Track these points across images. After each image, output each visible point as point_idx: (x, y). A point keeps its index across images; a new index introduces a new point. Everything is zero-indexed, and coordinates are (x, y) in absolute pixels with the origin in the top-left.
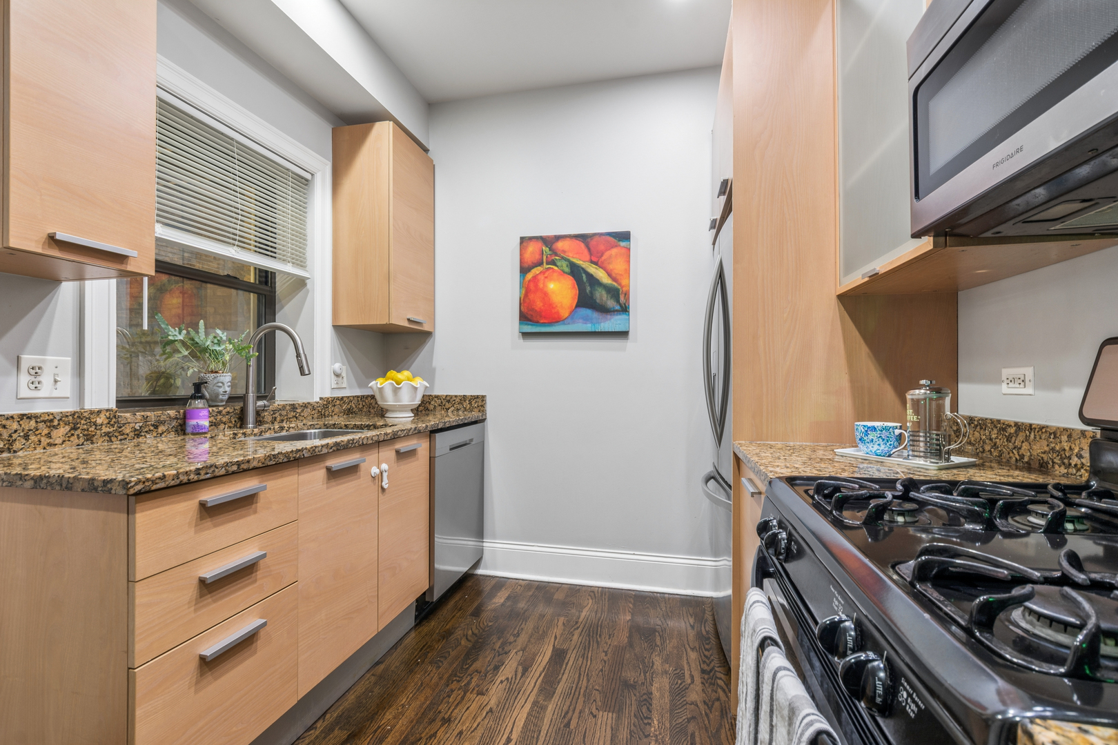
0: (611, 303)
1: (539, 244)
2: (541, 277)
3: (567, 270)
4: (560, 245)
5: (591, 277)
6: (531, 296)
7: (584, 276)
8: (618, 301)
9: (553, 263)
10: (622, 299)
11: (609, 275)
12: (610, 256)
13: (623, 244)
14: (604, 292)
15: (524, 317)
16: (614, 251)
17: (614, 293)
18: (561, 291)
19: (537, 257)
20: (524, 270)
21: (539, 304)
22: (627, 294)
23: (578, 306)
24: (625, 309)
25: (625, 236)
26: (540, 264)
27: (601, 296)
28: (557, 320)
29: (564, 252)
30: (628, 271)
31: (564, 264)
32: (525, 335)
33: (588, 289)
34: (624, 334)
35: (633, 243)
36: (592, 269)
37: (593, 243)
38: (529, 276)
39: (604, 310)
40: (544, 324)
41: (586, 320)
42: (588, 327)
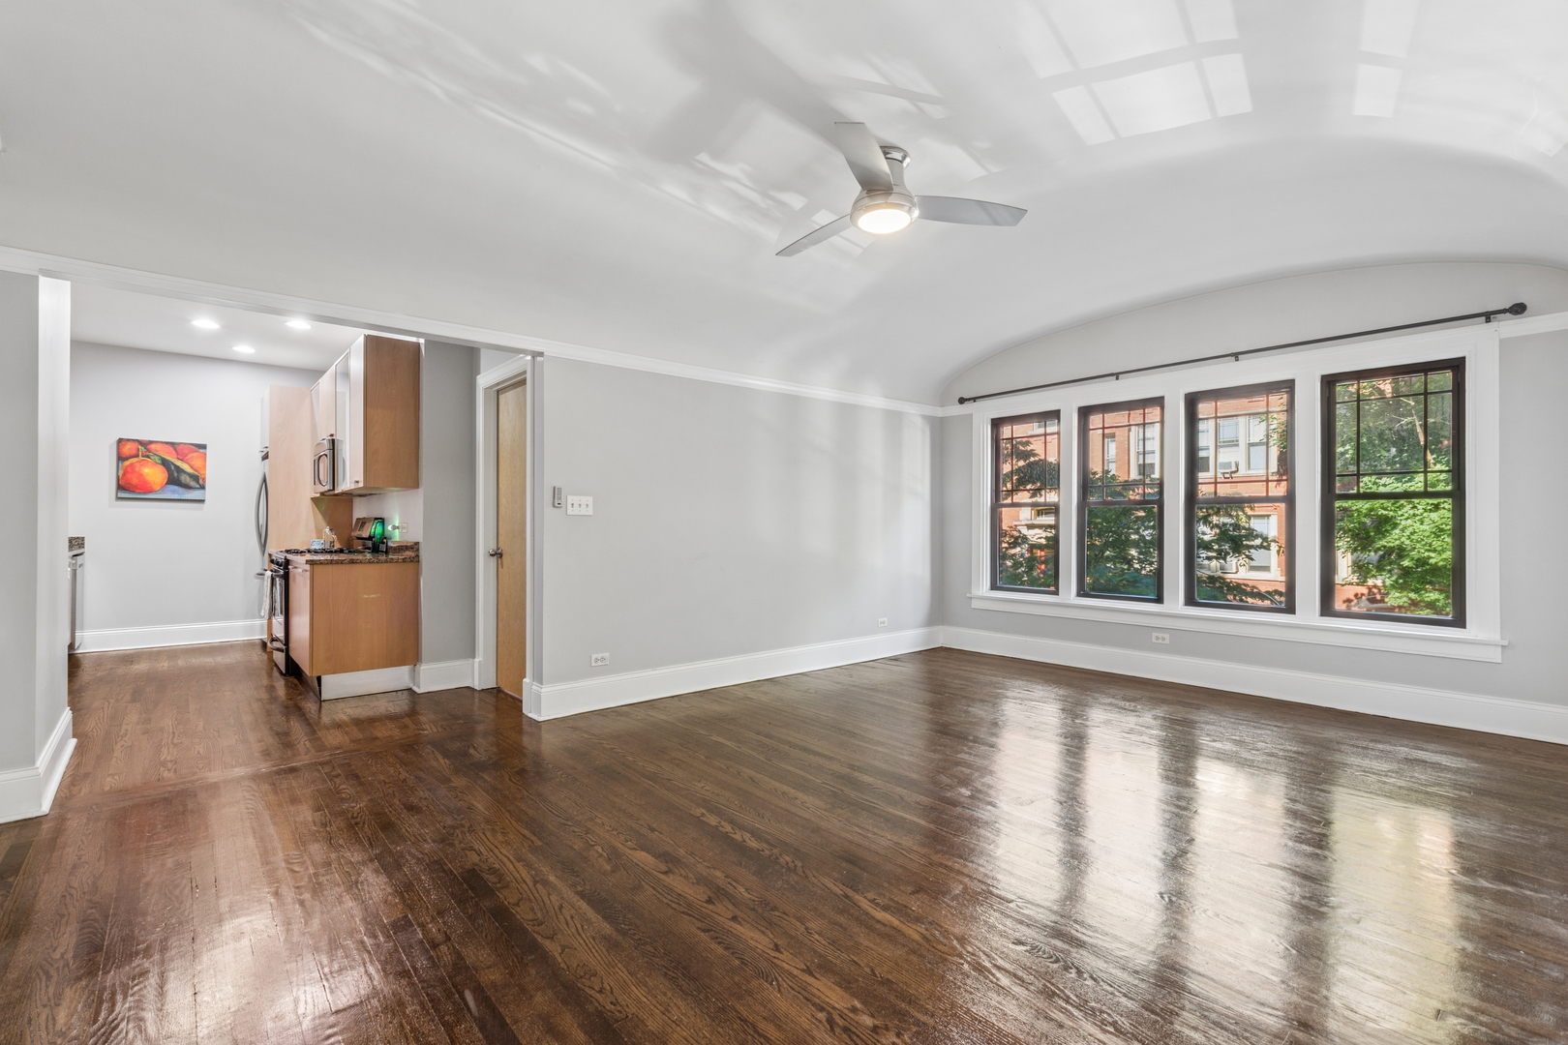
0: (193, 483)
1: (137, 444)
2: (138, 465)
3: (159, 462)
4: (153, 446)
5: (178, 468)
6: (129, 476)
7: (173, 467)
8: (198, 483)
9: (148, 457)
10: (201, 482)
11: (192, 467)
12: (192, 457)
13: (201, 451)
14: (188, 478)
15: (120, 487)
16: (195, 454)
17: (196, 478)
18: (154, 474)
19: (134, 452)
20: (121, 458)
21: (135, 481)
22: (204, 479)
23: (167, 484)
24: (203, 487)
25: (204, 447)
26: (137, 456)
27: (184, 478)
28: (151, 491)
29: (157, 451)
30: (205, 466)
31: (157, 458)
32: (119, 499)
33: (176, 474)
34: (203, 501)
35: (208, 451)
36: (179, 463)
37: (179, 448)
38: (127, 463)
39: (187, 487)
40: (139, 493)
41: (174, 492)
42: (176, 497)
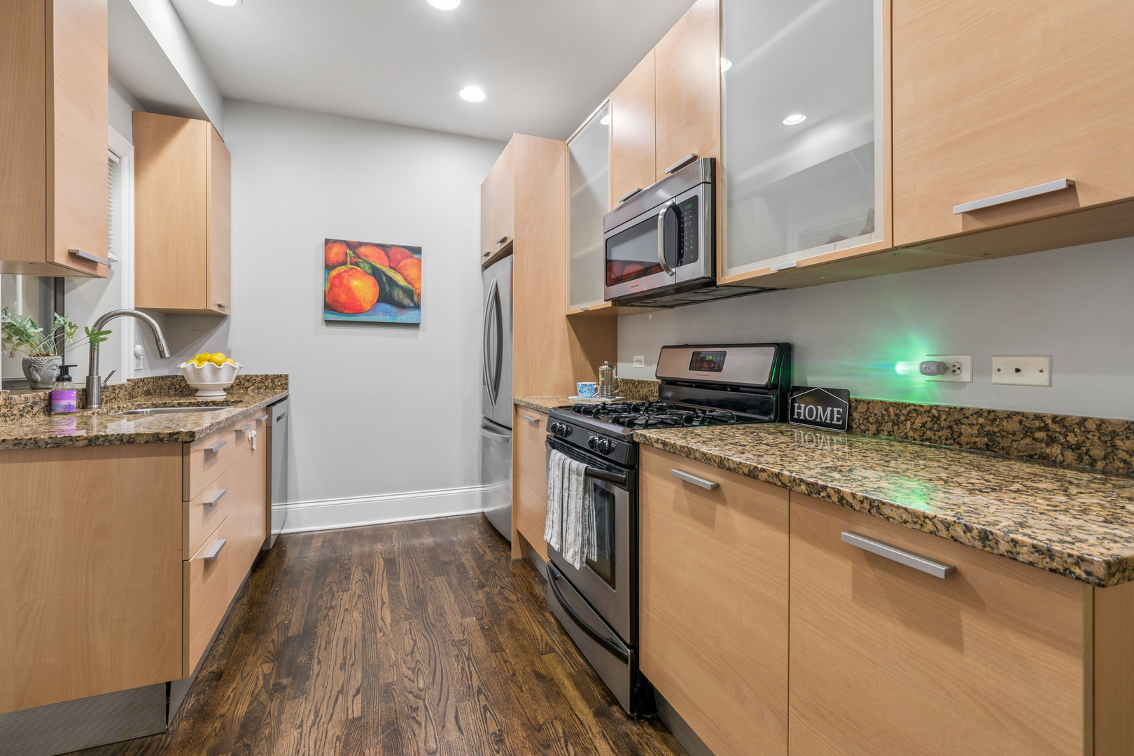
0: (407, 301)
1: (344, 247)
2: (346, 275)
3: (369, 271)
4: (362, 250)
5: (389, 279)
6: (336, 290)
7: (384, 278)
8: (412, 300)
9: (357, 264)
10: (415, 299)
11: (405, 279)
12: (406, 265)
13: (416, 256)
14: (401, 292)
15: (328, 307)
16: (409, 261)
17: (410, 293)
18: (363, 288)
19: (341, 258)
20: (329, 267)
21: (343, 297)
22: (419, 295)
23: (378, 301)
24: (417, 307)
25: (417, 251)
26: (344, 263)
27: (398, 295)
28: (360, 311)
29: (367, 256)
30: (419, 277)
31: (367, 267)
32: (328, 322)
33: (388, 288)
34: (416, 326)
35: (424, 257)
36: (391, 273)
37: (392, 252)
38: (334, 273)
39: (400, 306)
40: (348, 314)
41: (386, 313)
42: (388, 319)
